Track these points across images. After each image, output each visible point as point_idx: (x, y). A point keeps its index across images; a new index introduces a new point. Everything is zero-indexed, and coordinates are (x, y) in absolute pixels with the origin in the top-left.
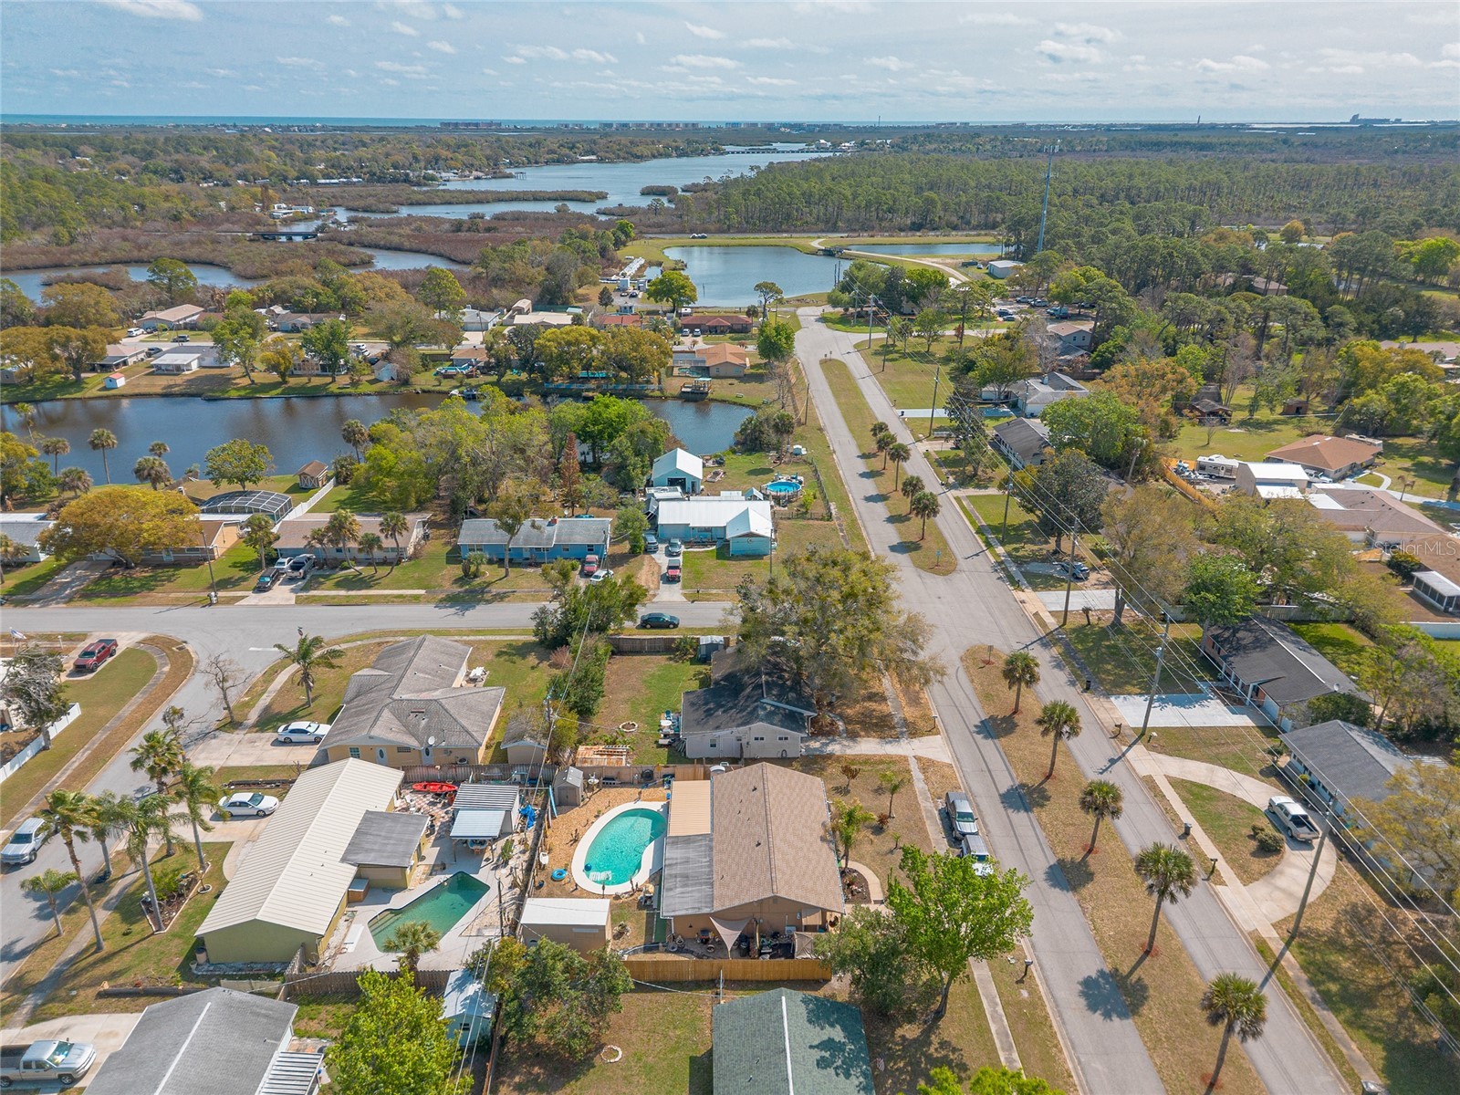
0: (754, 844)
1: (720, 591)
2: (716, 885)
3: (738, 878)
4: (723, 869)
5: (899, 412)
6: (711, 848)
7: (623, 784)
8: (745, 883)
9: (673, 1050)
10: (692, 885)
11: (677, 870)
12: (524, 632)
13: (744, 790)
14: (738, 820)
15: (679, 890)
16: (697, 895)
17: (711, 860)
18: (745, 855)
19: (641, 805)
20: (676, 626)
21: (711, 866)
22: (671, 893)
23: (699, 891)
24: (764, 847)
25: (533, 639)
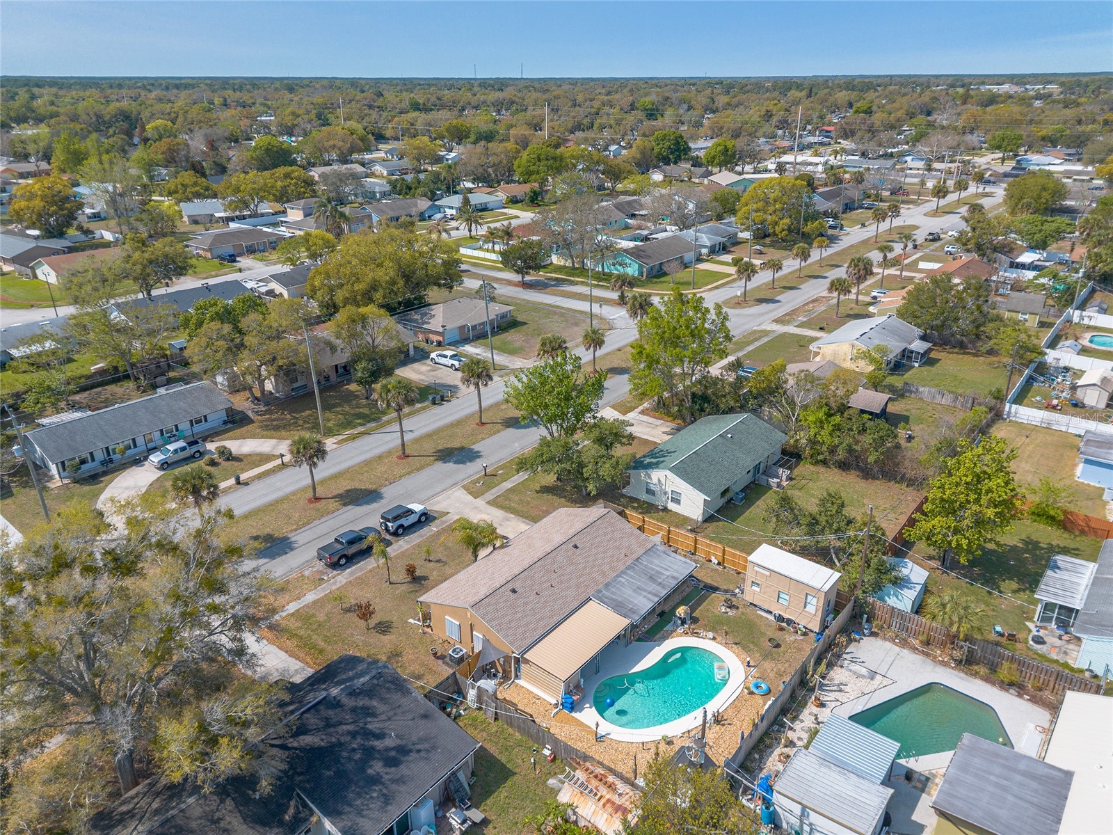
2: (635, 556)
3: (617, 544)
4: (618, 560)
6: (607, 585)
8: (617, 535)
10: (653, 569)
11: (652, 587)
13: (520, 602)
14: (560, 583)
15: (667, 573)
16: (656, 561)
17: (618, 576)
18: (593, 551)
21: (623, 572)
22: (675, 574)
23: (652, 563)
24: (575, 541)
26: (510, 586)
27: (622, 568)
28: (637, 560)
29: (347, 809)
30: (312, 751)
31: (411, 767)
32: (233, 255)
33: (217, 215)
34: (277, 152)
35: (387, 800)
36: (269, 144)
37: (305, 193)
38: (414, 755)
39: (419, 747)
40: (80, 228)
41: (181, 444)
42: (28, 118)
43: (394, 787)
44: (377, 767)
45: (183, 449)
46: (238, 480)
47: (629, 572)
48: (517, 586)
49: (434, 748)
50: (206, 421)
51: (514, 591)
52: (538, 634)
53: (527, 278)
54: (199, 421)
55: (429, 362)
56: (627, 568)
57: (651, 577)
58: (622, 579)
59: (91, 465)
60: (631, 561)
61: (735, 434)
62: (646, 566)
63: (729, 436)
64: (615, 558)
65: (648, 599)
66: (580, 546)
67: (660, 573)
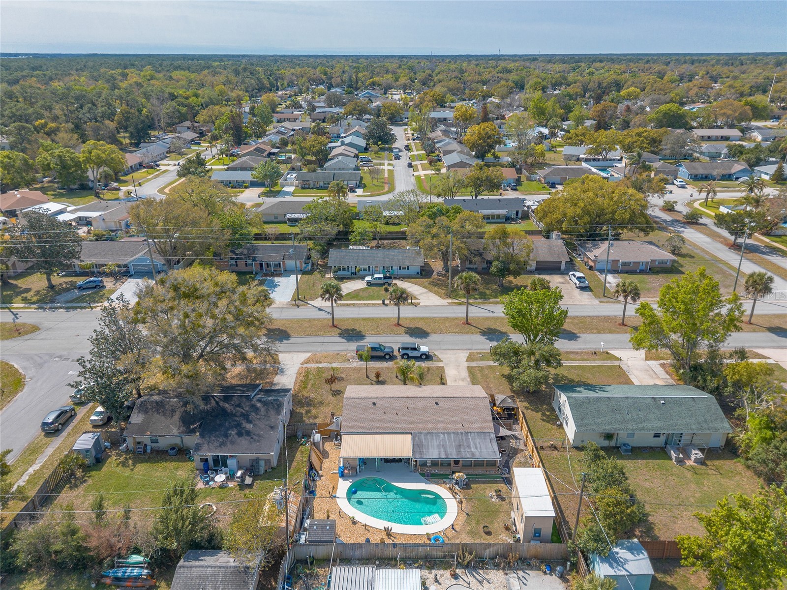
2: (469, 430)
4: (455, 425)
6: (429, 433)
11: (452, 450)
14: (404, 415)
18: (445, 412)
23: (474, 439)
24: (442, 400)
26: (374, 400)
27: (451, 430)
28: (467, 433)
29: (208, 438)
30: (224, 410)
31: (244, 441)
32: (554, 184)
33: (581, 156)
34: (673, 115)
35: (223, 444)
36: (669, 110)
37: (646, 148)
38: (249, 438)
39: (255, 437)
40: (494, 154)
41: (381, 276)
42: (562, 83)
43: (228, 443)
44: (233, 432)
45: (380, 278)
46: (383, 301)
47: (452, 435)
48: (379, 402)
49: (258, 441)
50: (408, 269)
51: (374, 404)
52: (360, 430)
53: (740, 240)
54: (404, 268)
55: (567, 277)
56: (454, 433)
57: (460, 446)
58: (442, 436)
59: (346, 273)
60: (462, 431)
61: (670, 403)
62: (467, 439)
63: (662, 402)
64: (453, 423)
65: (439, 454)
66: (440, 404)
67: (469, 447)
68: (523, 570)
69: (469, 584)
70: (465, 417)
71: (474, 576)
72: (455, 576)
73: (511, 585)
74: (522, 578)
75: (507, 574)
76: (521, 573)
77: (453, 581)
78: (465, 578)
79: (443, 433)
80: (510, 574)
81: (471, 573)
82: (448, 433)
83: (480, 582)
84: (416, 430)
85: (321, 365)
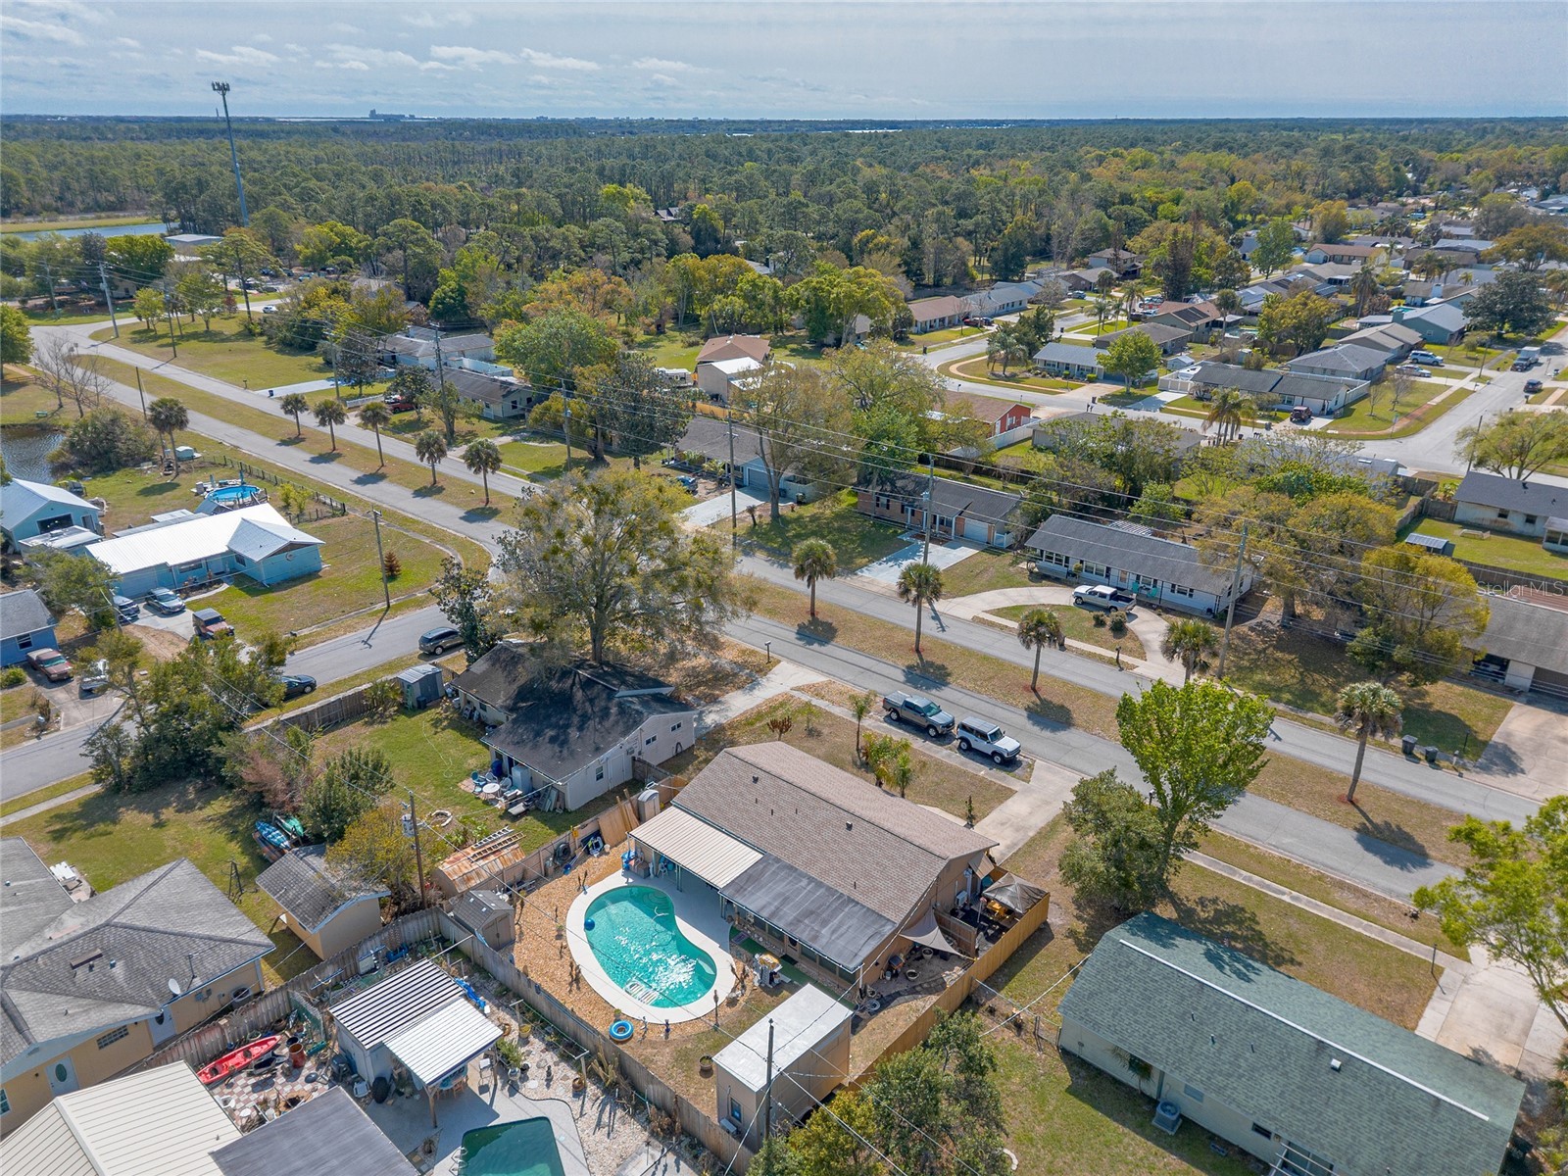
0: (844, 831)
1: (314, 629)
2: (857, 897)
4: (840, 877)
5: (266, 392)
6: (792, 869)
7: (538, 882)
8: (894, 872)
9: (1043, 1101)
10: (832, 916)
11: (789, 913)
12: (80, 784)
13: (742, 788)
14: (782, 820)
15: (825, 931)
16: (852, 923)
18: (848, 847)
19: (595, 891)
20: (312, 686)
22: (823, 940)
24: (860, 825)
25: (97, 788)
26: (763, 776)
27: (829, 882)
28: (849, 900)
39: (565, 752)
44: (550, 733)
47: (820, 891)
48: (765, 783)
49: (563, 759)
50: (1191, 595)
51: (756, 780)
56: (829, 889)
57: (812, 913)
58: (805, 882)
59: (1062, 569)
60: (846, 893)
61: (1356, 1077)
62: (839, 909)
63: (1336, 1063)
64: (843, 873)
65: (764, 907)
66: (854, 830)
67: (824, 923)
68: (679, 1157)
69: (581, 1115)
70: (875, 873)
71: (602, 1112)
72: (579, 1091)
73: (634, 1163)
74: (661, 1167)
75: (648, 1144)
76: (671, 1158)
77: (569, 1097)
78: (588, 1104)
79: (811, 879)
80: (654, 1148)
81: (604, 1104)
82: (820, 885)
83: (599, 1125)
84: (775, 853)
85: (815, 702)
